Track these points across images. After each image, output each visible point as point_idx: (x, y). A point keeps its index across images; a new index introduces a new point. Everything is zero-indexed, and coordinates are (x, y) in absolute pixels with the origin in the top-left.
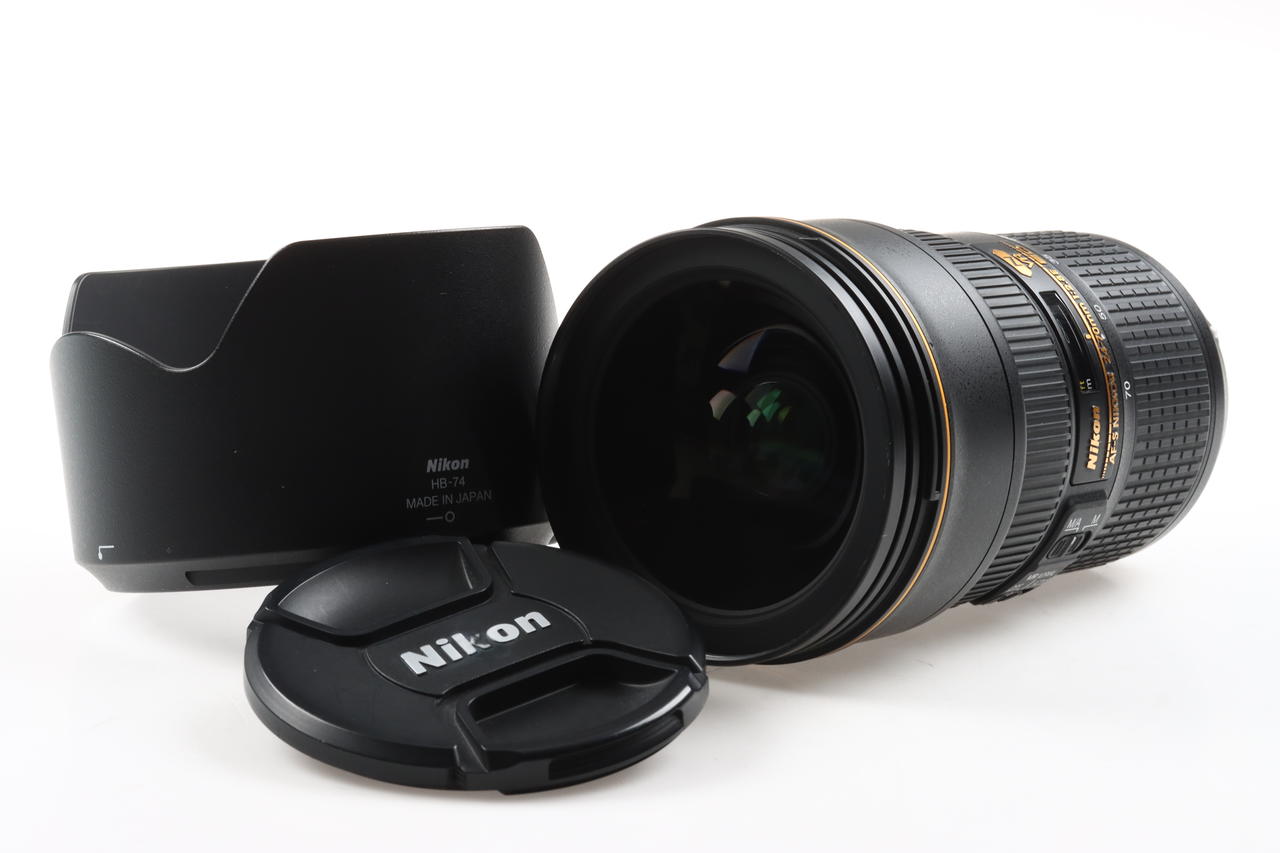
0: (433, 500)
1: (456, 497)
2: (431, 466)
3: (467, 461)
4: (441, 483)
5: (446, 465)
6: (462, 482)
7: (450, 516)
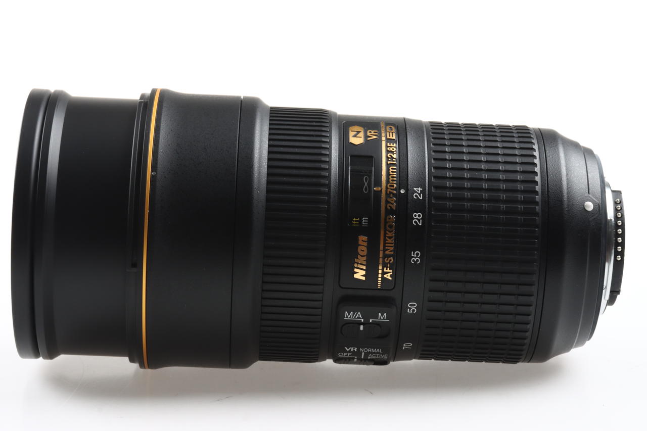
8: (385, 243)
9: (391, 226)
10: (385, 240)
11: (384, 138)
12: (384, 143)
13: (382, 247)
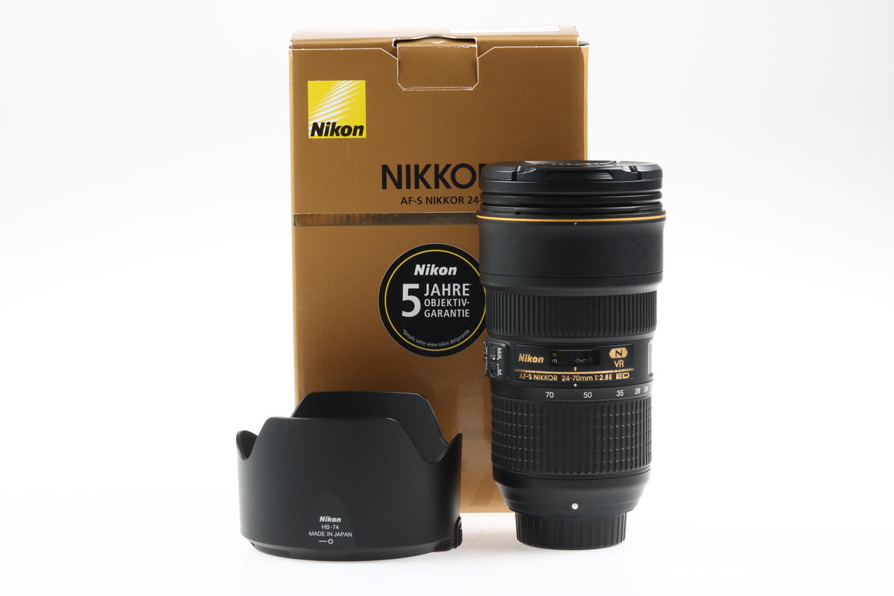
0: (322, 534)
1: (334, 534)
2: (322, 519)
3: (340, 519)
4: (327, 527)
5: (329, 519)
6: (337, 527)
7: (331, 541)
8: (540, 374)
9: (550, 378)
10: (542, 374)
11: (616, 371)
12: (612, 371)
13: (537, 372)
